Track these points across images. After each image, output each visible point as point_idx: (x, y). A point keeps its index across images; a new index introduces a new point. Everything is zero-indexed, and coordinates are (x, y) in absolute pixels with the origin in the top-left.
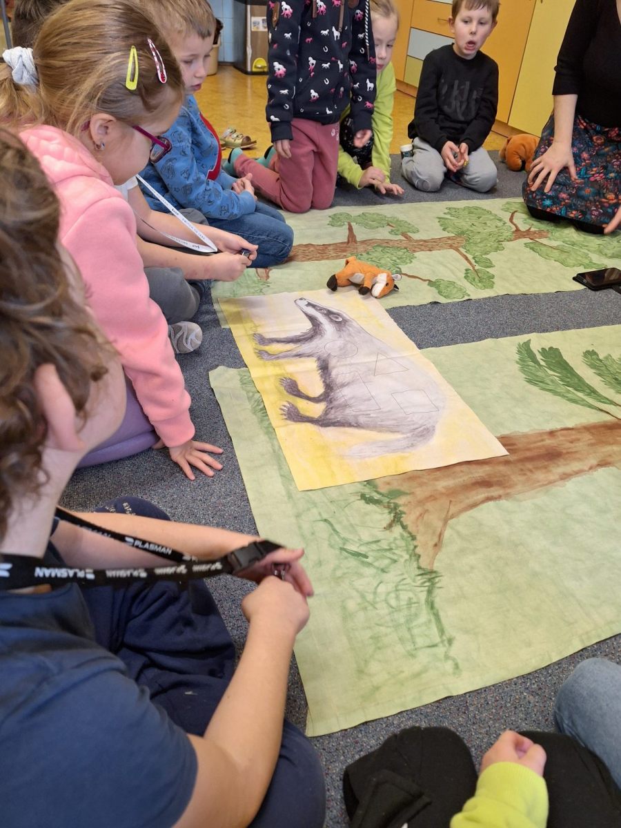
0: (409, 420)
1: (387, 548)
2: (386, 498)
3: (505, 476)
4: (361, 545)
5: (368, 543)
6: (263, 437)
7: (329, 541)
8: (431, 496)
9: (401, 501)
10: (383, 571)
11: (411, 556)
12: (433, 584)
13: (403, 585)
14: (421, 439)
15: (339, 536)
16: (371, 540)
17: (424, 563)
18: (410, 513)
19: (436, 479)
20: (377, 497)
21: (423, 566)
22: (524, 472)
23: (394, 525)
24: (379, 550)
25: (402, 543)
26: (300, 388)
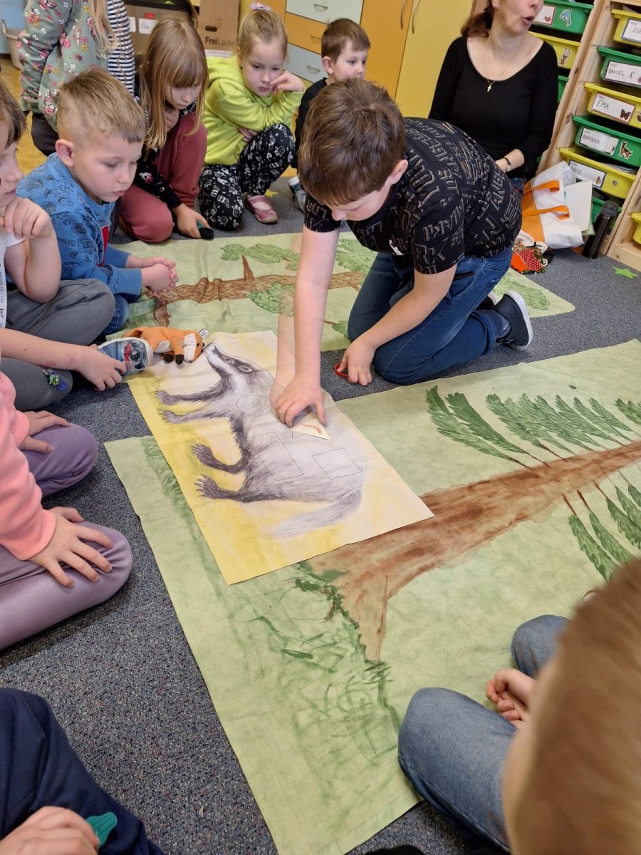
0: (333, 485)
1: (331, 642)
2: (322, 582)
3: (434, 541)
4: (303, 643)
5: (311, 639)
6: (180, 521)
7: (269, 643)
8: (367, 573)
9: (338, 583)
11: (356, 649)
12: (383, 678)
13: (354, 684)
14: (349, 506)
15: (278, 635)
16: (313, 636)
17: (371, 655)
18: (349, 597)
19: (369, 552)
20: (312, 581)
21: (370, 659)
22: (451, 535)
23: (334, 613)
24: (322, 646)
25: (345, 634)
26: (215, 455)
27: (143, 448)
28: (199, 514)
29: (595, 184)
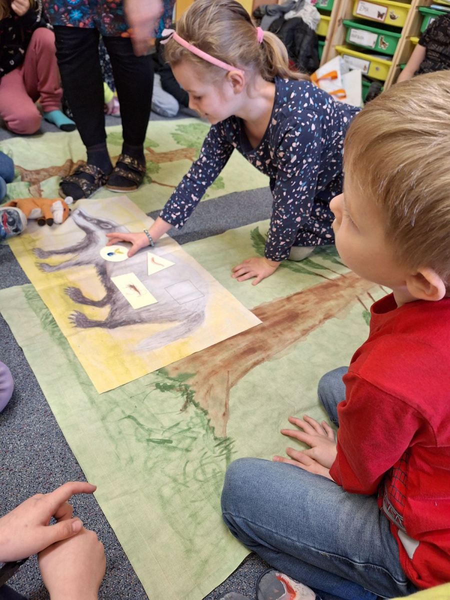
0: (183, 308)
1: (186, 428)
2: (177, 382)
3: (263, 341)
4: (164, 432)
5: (170, 428)
6: (56, 349)
7: (136, 436)
8: (213, 371)
9: (190, 382)
10: (187, 450)
11: (207, 430)
12: (229, 450)
13: (206, 458)
14: (195, 323)
15: (143, 428)
16: (172, 425)
17: (218, 433)
18: (199, 391)
19: (214, 355)
20: (169, 383)
21: (218, 437)
22: (276, 335)
23: (188, 405)
24: (180, 432)
25: (197, 421)
26: (84, 294)
27: (24, 294)
28: (72, 341)
29: (363, 71)
